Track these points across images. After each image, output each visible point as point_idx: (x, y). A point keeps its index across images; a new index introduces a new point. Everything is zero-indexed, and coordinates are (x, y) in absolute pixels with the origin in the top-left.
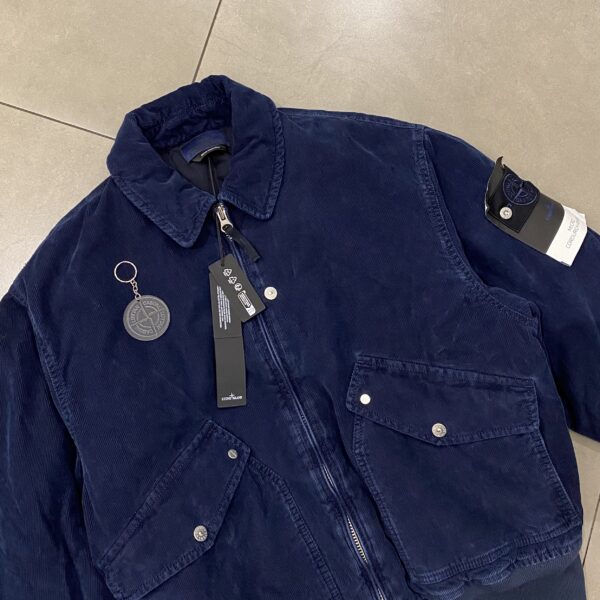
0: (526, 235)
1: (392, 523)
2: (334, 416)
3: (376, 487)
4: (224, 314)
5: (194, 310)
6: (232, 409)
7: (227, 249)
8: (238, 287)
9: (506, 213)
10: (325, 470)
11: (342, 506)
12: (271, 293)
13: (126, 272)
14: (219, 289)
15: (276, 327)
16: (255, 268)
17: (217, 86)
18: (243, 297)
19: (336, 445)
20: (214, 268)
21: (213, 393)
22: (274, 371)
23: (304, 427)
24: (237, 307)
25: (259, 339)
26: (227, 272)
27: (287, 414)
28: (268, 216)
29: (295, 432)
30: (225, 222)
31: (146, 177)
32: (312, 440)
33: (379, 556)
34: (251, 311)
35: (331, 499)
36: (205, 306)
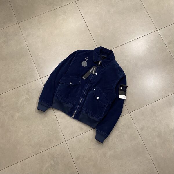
0: (120, 92)
1: (85, 101)
2: (90, 89)
3: (87, 97)
4: (91, 71)
5: (89, 68)
6: (83, 79)
7: (97, 66)
8: (94, 70)
9: (121, 88)
10: (85, 92)
11: (83, 96)
12: (96, 74)
13: (87, 59)
14: (92, 69)
15: (94, 77)
16: (97, 70)
17: (112, 52)
18: (94, 71)
19: (88, 91)
20: (94, 66)
21: (83, 75)
22: (89, 80)
23: (87, 87)
24: (92, 71)
25: (91, 76)
26: (95, 68)
27: (87, 84)
28: (104, 67)
29: (86, 86)
30: (99, 64)
31: (97, 53)
32: (87, 88)
33: (82, 103)
34: (93, 73)
35: (83, 95)
36: (90, 68)
